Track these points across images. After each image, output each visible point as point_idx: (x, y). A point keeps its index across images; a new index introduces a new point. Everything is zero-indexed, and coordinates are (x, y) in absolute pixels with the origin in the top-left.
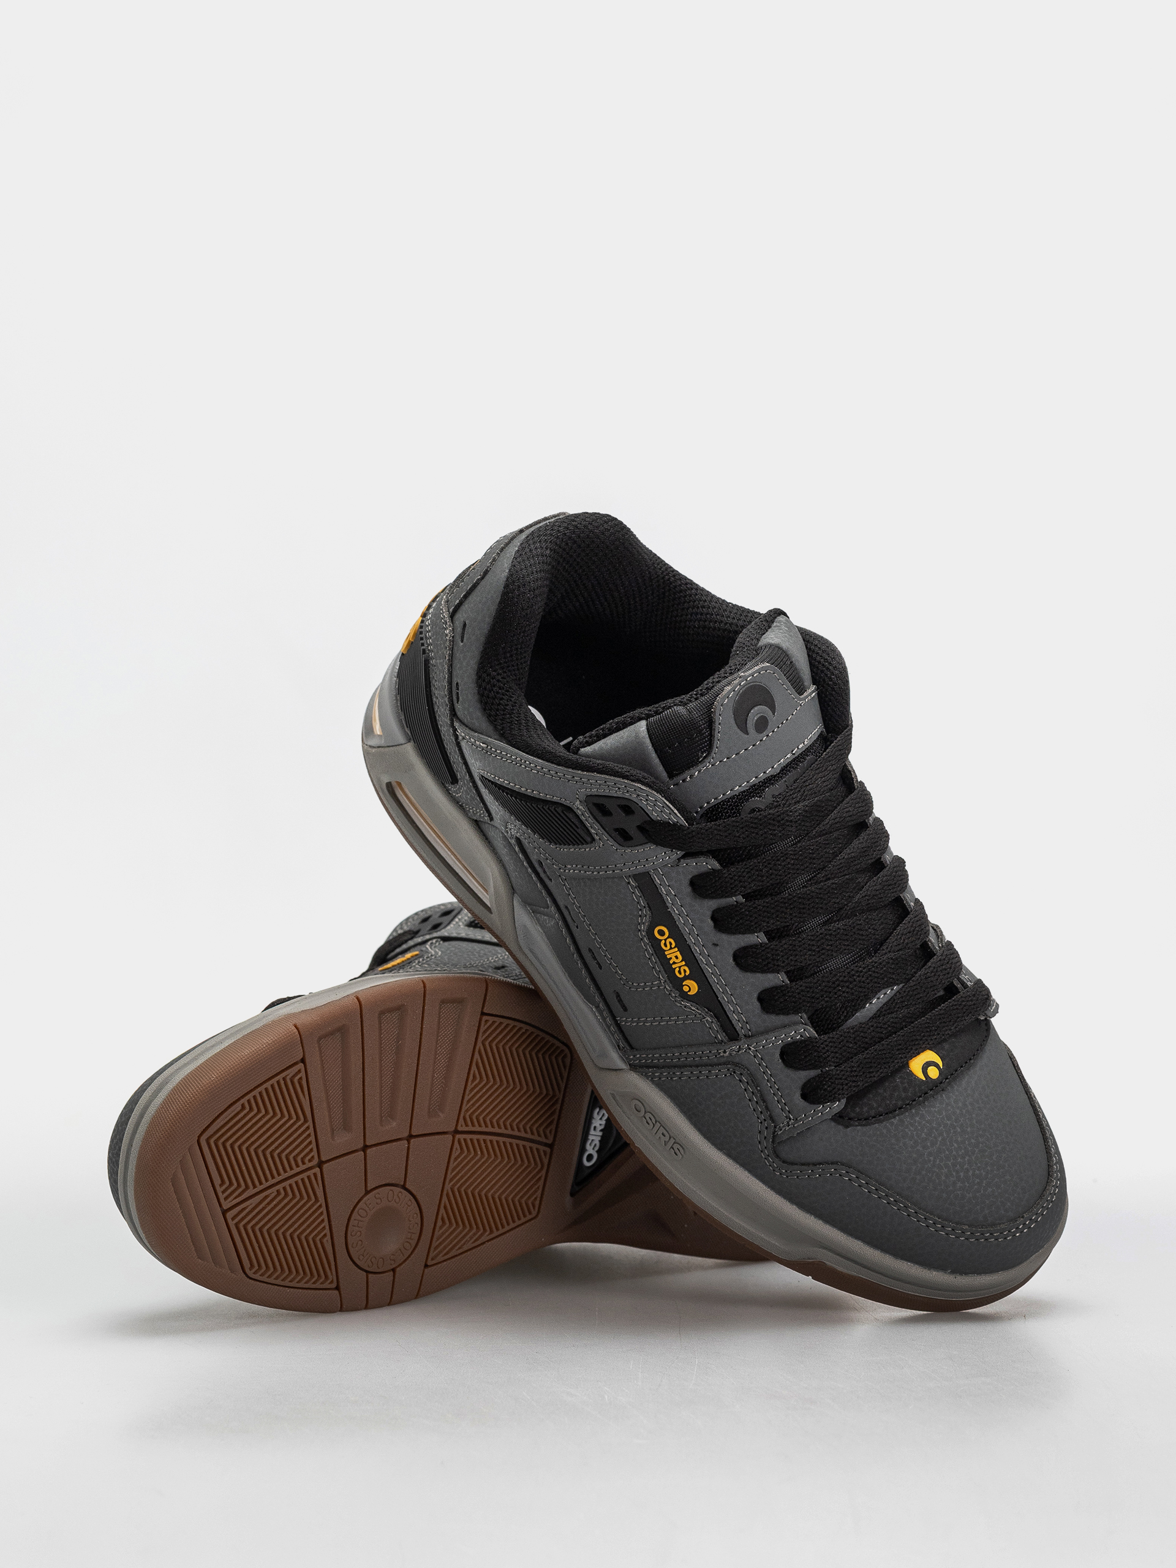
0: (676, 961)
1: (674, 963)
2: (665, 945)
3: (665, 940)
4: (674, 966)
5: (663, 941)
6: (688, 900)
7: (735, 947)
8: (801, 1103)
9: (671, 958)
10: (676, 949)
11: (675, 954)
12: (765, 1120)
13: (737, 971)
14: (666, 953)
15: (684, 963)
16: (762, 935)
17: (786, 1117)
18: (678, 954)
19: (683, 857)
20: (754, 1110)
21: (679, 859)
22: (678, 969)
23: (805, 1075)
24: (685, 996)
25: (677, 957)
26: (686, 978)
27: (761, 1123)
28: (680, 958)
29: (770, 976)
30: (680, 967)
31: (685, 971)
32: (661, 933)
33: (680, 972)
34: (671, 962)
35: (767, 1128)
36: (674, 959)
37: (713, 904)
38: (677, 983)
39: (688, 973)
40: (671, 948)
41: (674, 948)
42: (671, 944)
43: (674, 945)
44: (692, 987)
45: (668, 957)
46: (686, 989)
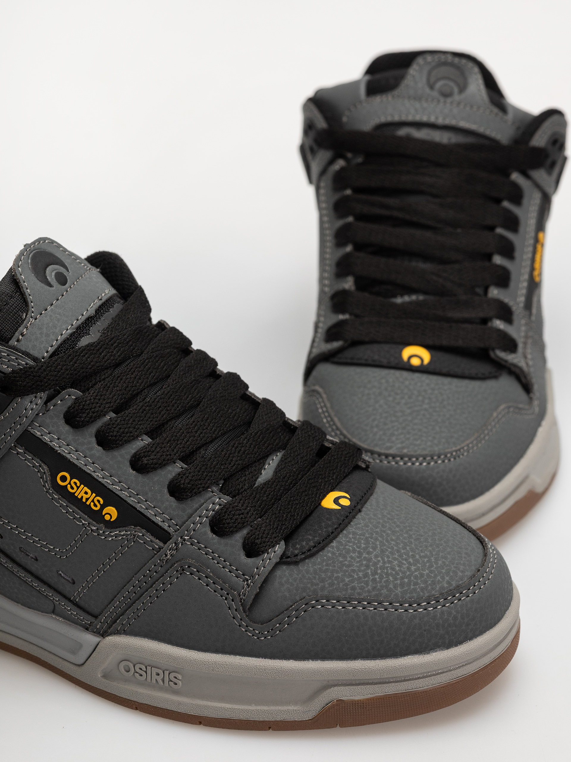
0: (88, 496)
1: (87, 499)
2: (72, 488)
3: (70, 483)
4: (88, 503)
5: (69, 486)
6: (70, 438)
7: (129, 457)
8: (250, 561)
9: (82, 497)
10: (82, 486)
11: (83, 491)
12: (228, 594)
13: (140, 477)
14: (76, 495)
16: (145, 437)
17: (243, 581)
18: (86, 489)
19: (49, 399)
20: (215, 591)
21: (46, 403)
22: (92, 504)
23: (239, 537)
24: (110, 525)
25: (86, 493)
26: (103, 507)
27: (226, 599)
28: (89, 491)
29: (170, 468)
30: (93, 501)
31: (99, 501)
32: (64, 479)
33: (95, 505)
34: (84, 500)
35: (233, 600)
36: (85, 496)
37: (93, 429)
38: (97, 516)
39: (102, 502)
40: (78, 488)
41: (80, 485)
42: (75, 483)
43: (78, 484)
44: (111, 513)
45: (79, 497)
46: (107, 517)
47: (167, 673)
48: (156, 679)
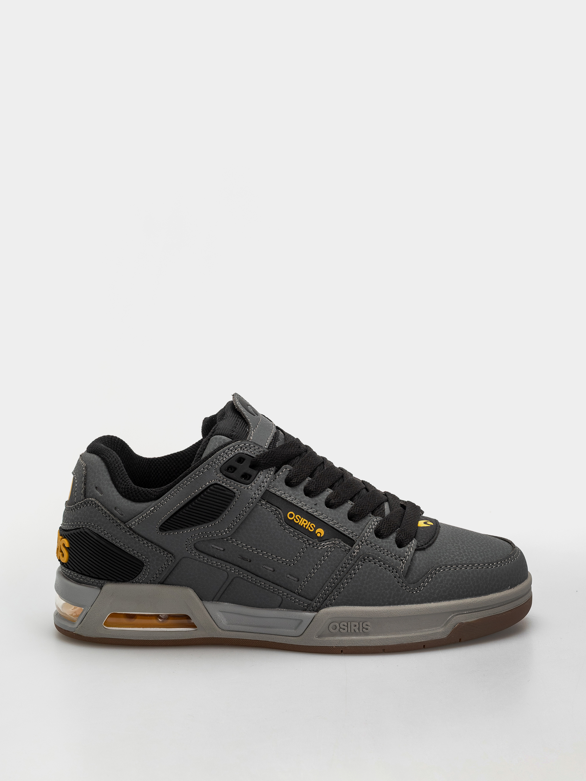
0: (306, 524)
1: (306, 526)
2: (297, 520)
3: (295, 518)
4: (307, 528)
5: (295, 519)
6: (291, 492)
7: (324, 500)
8: (402, 549)
9: (303, 525)
10: (302, 518)
11: (303, 521)
12: (393, 569)
13: (332, 511)
14: (299, 524)
15: (310, 523)
16: (329, 489)
17: (400, 561)
18: (305, 520)
19: (276, 471)
20: (385, 569)
21: (275, 474)
22: (309, 528)
23: (392, 538)
25: (305, 522)
26: (315, 529)
27: (392, 572)
28: (307, 521)
29: (346, 505)
30: (309, 526)
31: (313, 526)
32: (291, 516)
33: (311, 529)
34: (304, 526)
35: (396, 572)
36: (305, 524)
37: (302, 487)
39: (314, 527)
40: (300, 520)
41: (301, 518)
42: (298, 517)
44: (321, 532)
45: (301, 525)
46: (319, 535)
47: (361, 623)
48: (354, 629)
